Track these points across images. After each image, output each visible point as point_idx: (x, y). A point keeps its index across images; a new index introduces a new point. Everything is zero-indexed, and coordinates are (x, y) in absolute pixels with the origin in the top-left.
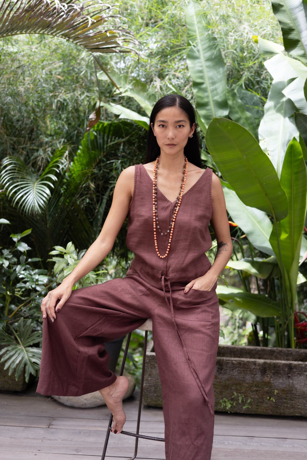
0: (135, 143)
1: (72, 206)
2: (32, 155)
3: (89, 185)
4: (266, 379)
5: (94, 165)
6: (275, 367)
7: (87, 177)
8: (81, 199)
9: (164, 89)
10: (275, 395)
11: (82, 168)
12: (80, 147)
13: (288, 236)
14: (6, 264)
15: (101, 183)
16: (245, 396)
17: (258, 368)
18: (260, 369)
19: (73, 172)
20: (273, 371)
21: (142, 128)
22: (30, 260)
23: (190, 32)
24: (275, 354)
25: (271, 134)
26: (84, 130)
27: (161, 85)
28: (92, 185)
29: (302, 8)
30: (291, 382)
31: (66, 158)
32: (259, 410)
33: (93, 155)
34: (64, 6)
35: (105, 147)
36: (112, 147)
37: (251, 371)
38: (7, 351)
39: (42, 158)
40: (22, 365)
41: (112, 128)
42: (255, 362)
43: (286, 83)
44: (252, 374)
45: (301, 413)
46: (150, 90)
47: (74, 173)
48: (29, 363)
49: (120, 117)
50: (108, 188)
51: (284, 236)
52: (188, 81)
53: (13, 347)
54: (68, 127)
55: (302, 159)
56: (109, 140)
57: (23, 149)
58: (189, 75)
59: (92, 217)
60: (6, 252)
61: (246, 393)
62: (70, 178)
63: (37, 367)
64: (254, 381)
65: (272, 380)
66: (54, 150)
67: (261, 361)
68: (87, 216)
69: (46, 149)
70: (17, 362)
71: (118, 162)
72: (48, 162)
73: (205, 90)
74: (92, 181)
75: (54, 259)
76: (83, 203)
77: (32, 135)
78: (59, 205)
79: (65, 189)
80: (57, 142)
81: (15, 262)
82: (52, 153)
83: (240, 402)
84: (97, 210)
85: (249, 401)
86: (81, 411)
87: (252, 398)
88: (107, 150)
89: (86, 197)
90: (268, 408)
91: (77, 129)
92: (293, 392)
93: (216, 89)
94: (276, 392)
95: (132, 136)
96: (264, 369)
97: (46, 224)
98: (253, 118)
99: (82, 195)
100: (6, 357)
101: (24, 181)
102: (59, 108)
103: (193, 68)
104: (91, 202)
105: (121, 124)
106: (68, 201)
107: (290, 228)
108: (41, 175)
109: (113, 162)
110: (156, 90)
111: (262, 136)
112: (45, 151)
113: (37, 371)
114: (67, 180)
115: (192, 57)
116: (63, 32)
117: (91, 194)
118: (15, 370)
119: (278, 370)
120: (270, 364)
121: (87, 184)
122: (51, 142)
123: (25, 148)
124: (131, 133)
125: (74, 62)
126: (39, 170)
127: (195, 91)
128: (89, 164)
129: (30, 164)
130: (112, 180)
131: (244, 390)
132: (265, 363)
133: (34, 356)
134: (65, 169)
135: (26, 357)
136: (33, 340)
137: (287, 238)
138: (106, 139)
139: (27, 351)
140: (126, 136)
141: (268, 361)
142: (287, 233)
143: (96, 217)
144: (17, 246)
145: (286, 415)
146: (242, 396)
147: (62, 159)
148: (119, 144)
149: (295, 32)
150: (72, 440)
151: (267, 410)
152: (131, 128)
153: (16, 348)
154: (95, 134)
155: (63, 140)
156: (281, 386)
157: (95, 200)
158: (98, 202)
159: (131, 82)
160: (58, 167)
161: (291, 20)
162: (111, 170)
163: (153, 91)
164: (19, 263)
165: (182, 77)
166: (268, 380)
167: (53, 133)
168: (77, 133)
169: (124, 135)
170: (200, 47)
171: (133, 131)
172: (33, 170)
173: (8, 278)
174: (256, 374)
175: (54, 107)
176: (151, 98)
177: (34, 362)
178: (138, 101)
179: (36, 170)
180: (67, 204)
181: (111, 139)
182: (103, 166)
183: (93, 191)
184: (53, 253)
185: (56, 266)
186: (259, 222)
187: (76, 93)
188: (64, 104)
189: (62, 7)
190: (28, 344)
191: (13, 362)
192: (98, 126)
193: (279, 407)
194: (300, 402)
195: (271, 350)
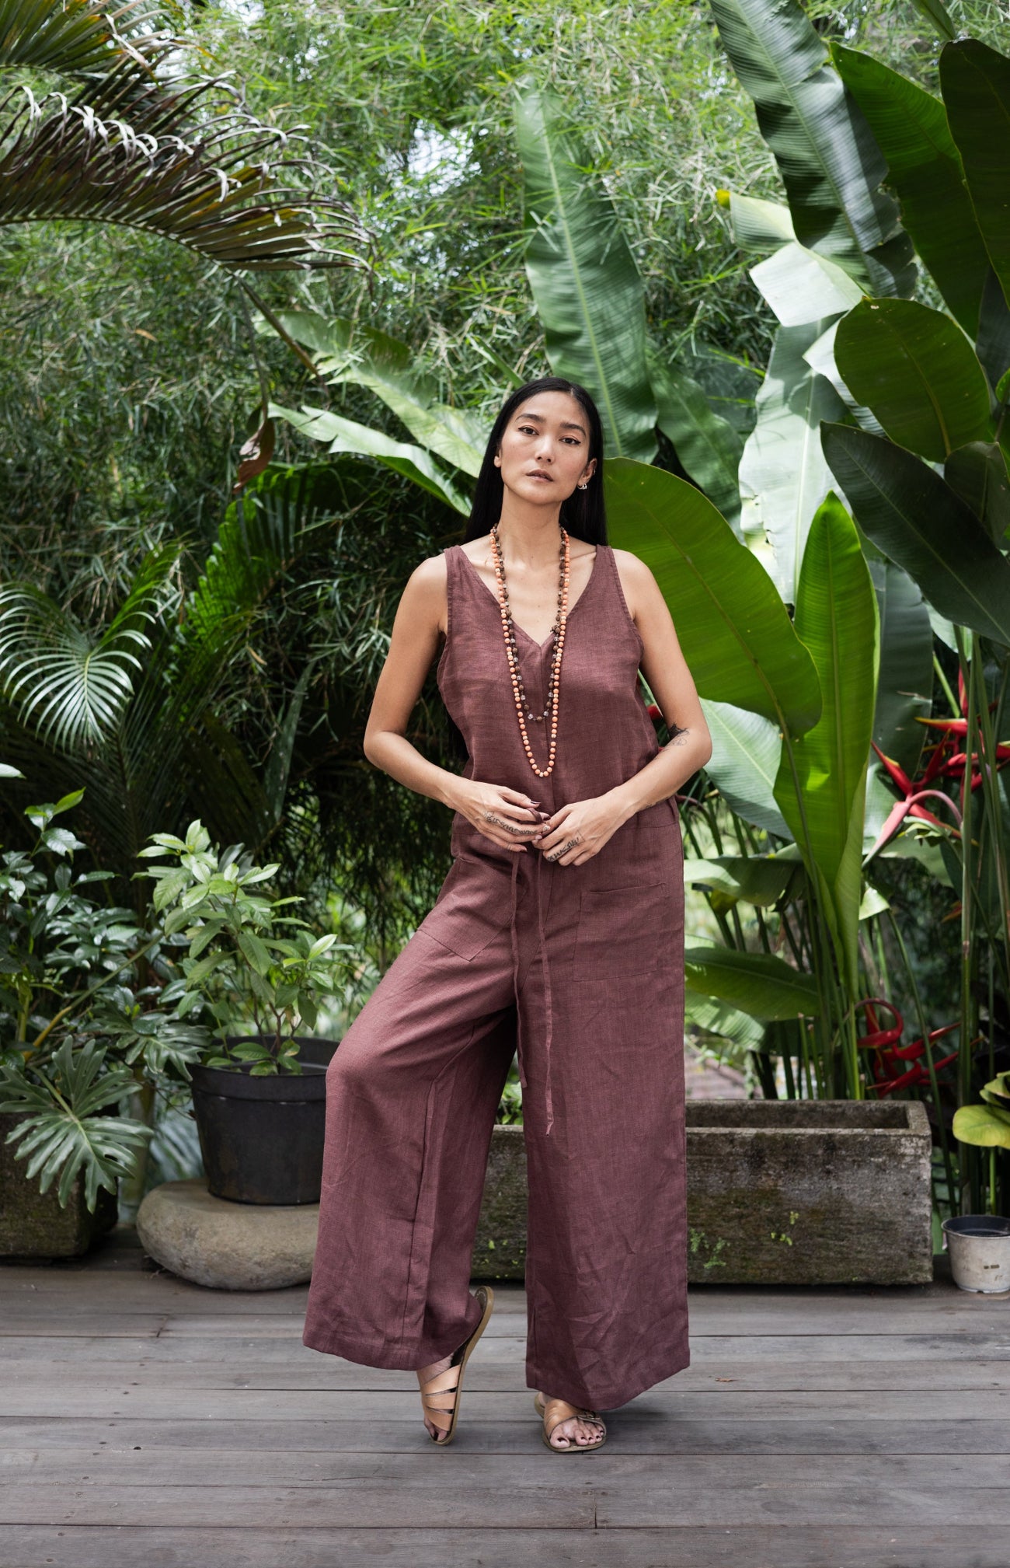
0: (379, 523)
1: (198, 725)
2: (71, 578)
3: (247, 656)
4: (766, 1182)
5: (259, 598)
6: (787, 1146)
7: (239, 636)
8: (223, 703)
9: (461, 357)
10: (792, 1227)
11: (225, 609)
12: (217, 546)
13: (829, 779)
14: (18, 889)
15: (284, 651)
16: (708, 1234)
17: (741, 1151)
18: (745, 1154)
19: (197, 622)
20: (783, 1159)
21: (400, 478)
22: (83, 878)
23: (530, 182)
25: (773, 480)
26: (225, 493)
27: (452, 346)
28: (258, 659)
29: (844, 113)
30: (835, 1187)
31: (174, 583)
32: (750, 1272)
33: (255, 570)
34: (146, 141)
35: (291, 539)
36: (311, 539)
37: (720, 1161)
38: (34, 1127)
39: (104, 583)
40: (75, 1167)
41: (310, 484)
42: (731, 1134)
43: (819, 326)
44: (725, 1169)
45: (867, 1274)
46: (419, 361)
47: (202, 625)
48: (93, 1159)
49: (333, 450)
50: (305, 664)
51: (816, 780)
52: (532, 328)
53: (47, 1117)
54: (176, 485)
55: (859, 553)
56: (303, 519)
57: (42, 557)
58: (534, 311)
59: (261, 755)
60: (13, 858)
61: (710, 1225)
62: (188, 640)
63: (115, 1169)
64: (730, 1191)
65: (780, 1183)
66: (138, 558)
67: (749, 1132)
68: (247, 753)
69: (111, 556)
70: (62, 1156)
71: (331, 584)
72: (123, 595)
73: (583, 356)
74: (256, 646)
75: (154, 871)
76: (231, 714)
77: (66, 511)
78: (158, 723)
79: (174, 673)
80: (146, 533)
81: (40, 886)
82: (131, 566)
83: (694, 1249)
84: (274, 735)
85: (719, 1246)
86: (248, 1298)
87: (727, 1239)
88: (296, 551)
89: (240, 696)
90: (774, 1265)
91: (204, 490)
92: (843, 1214)
93: (617, 352)
94: (794, 1216)
95: (369, 504)
96: (757, 1154)
97: (124, 783)
98: (735, 432)
99: (225, 690)
100: (31, 1144)
101: (50, 652)
102: (145, 429)
103: (546, 289)
104: (254, 710)
105: (333, 471)
106: (185, 709)
107: (834, 756)
108: (101, 635)
109: (316, 587)
110: (438, 363)
111: (747, 487)
112: (109, 562)
113: (115, 1180)
114: (181, 647)
115: (541, 256)
116: (150, 214)
117: (254, 684)
118: (56, 1178)
119: (796, 1155)
120: (773, 1139)
121: (242, 653)
122: (127, 533)
123: (50, 554)
124: (366, 495)
125: (187, 288)
126: (93, 623)
127: (553, 359)
128: (244, 597)
129: (68, 603)
130: (317, 642)
131: (704, 1216)
132: (758, 1137)
133: (107, 1138)
134: (174, 614)
135: (86, 1145)
136: (103, 1096)
137: (825, 786)
138: (292, 515)
139: (87, 1128)
140: (352, 505)
141: (768, 1131)
142: (825, 772)
143: (274, 755)
144: (47, 839)
145: (827, 1281)
146: (699, 1233)
147: (164, 585)
148: (330, 531)
149: (826, 186)
150: (223, 1361)
151: (771, 1270)
152: (365, 482)
153: (56, 1121)
154: (260, 505)
155: (163, 525)
156: (806, 1198)
157: (268, 702)
158: (276, 708)
159: (361, 343)
160: (152, 608)
161: (812, 152)
162: (313, 610)
163: (428, 368)
164: (51, 888)
165: (513, 318)
166: (771, 1183)
167: (130, 504)
168: (205, 500)
169: (345, 503)
170: (563, 227)
171: (372, 490)
172: (77, 620)
173: (25, 933)
174: (735, 1170)
175: (132, 424)
176: (424, 385)
177: (107, 1156)
178: (383, 397)
179: (86, 621)
180: (182, 719)
181: (309, 514)
182: (287, 598)
183: (260, 674)
184: (150, 852)
185: (158, 891)
186: (749, 742)
187: (196, 381)
188: (161, 415)
189: (141, 144)
190: (90, 1109)
191: (51, 1157)
192: (267, 479)
193: (806, 1259)
194: (862, 1241)
195: (783, 1107)
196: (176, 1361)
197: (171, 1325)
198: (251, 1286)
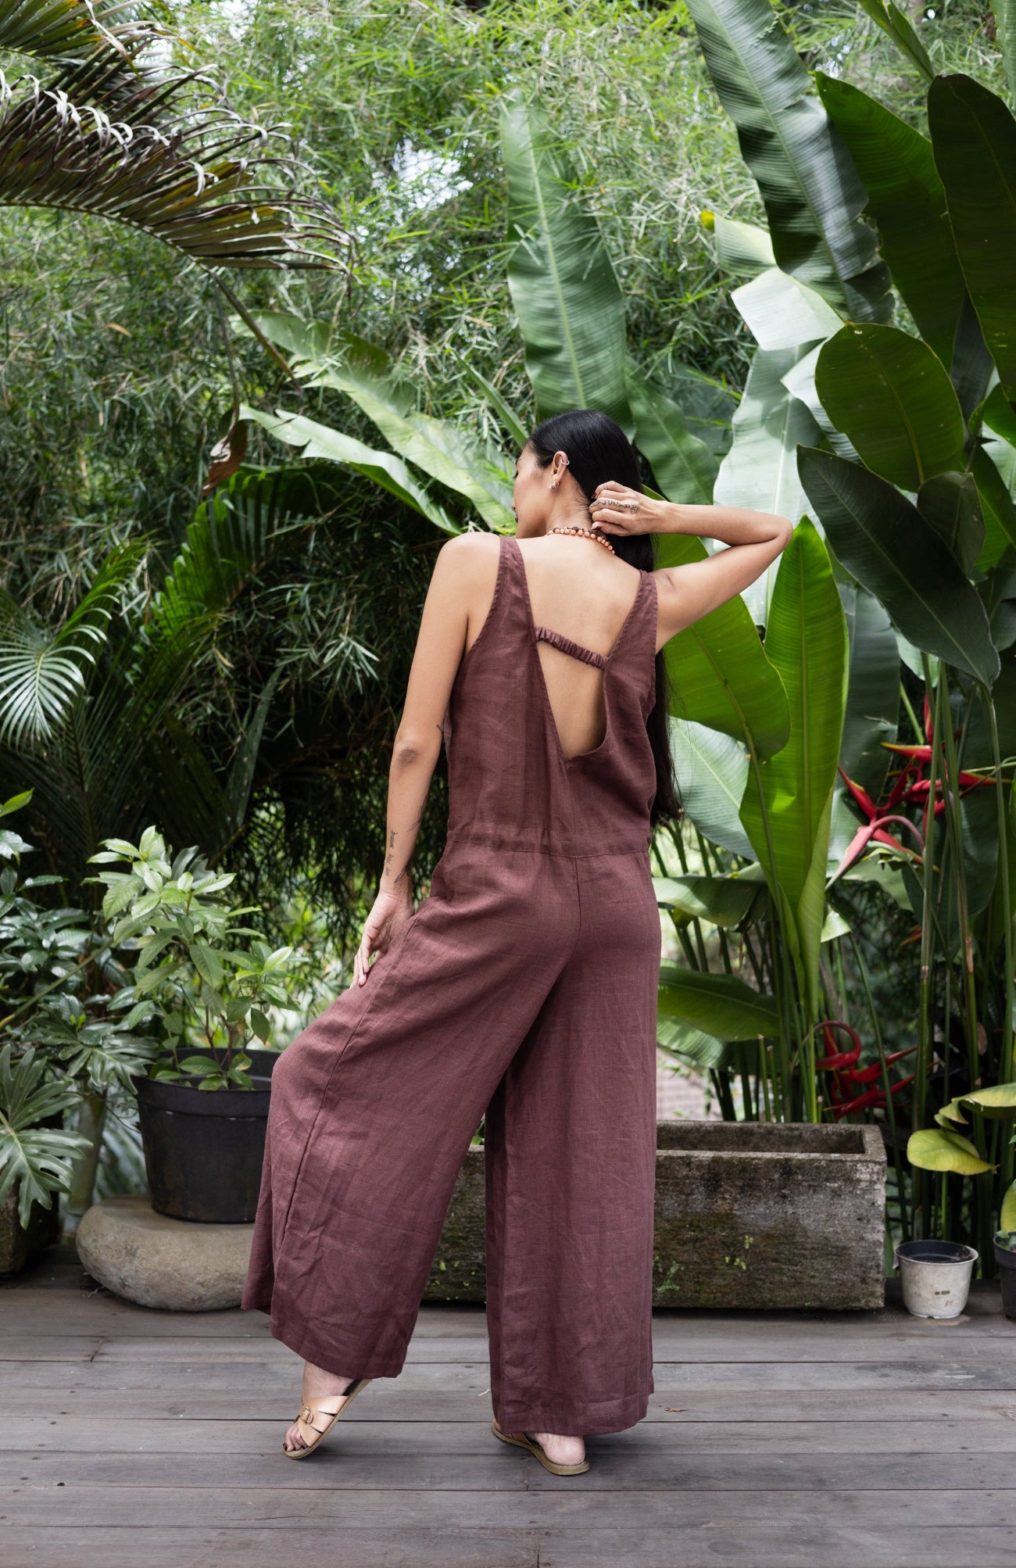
0: (352, 530)
1: (160, 727)
2: (34, 573)
3: (214, 660)
4: (722, 1206)
5: (228, 601)
6: (743, 1170)
7: (206, 637)
8: (188, 705)
9: (440, 366)
10: (747, 1251)
11: (192, 610)
12: (185, 546)
13: (795, 802)
15: (252, 654)
16: (662, 1258)
17: (698, 1174)
18: (702, 1178)
19: (163, 623)
20: (739, 1183)
21: (376, 485)
22: (29, 882)
23: (515, 195)
24: (755, 1139)
26: (195, 493)
27: (431, 355)
28: (225, 662)
29: (827, 142)
30: (790, 1211)
31: (140, 583)
32: (704, 1296)
33: (224, 572)
34: (121, 130)
35: (263, 542)
36: (282, 542)
37: (677, 1184)
39: (68, 579)
40: (9, 1181)
41: (283, 487)
42: (689, 1157)
43: (797, 352)
44: (681, 1192)
45: (820, 1299)
46: (398, 368)
47: (168, 626)
48: (29, 1172)
49: (306, 454)
50: (273, 669)
51: (782, 802)
52: (513, 340)
54: (146, 483)
55: (831, 577)
56: (276, 522)
57: (4, 551)
58: (515, 324)
59: (225, 760)
61: (665, 1248)
62: (152, 641)
63: (52, 1183)
64: (685, 1214)
65: (736, 1207)
66: (104, 555)
67: (709, 1154)
68: (210, 757)
69: (76, 552)
71: (302, 589)
72: (86, 591)
73: (563, 371)
74: (223, 649)
75: (105, 877)
76: (195, 717)
77: (31, 505)
78: (119, 722)
79: (137, 673)
80: (114, 530)
82: (97, 563)
84: (239, 739)
85: (673, 1270)
86: (189, 1319)
87: (681, 1263)
88: (268, 554)
89: (205, 699)
90: (727, 1290)
91: (174, 489)
92: (797, 1239)
93: (596, 368)
94: (749, 1240)
95: (342, 510)
96: (714, 1177)
97: (82, 784)
98: (711, 454)
99: (188, 693)
101: (9, 647)
102: (116, 425)
103: (527, 303)
104: (219, 713)
105: (307, 475)
106: (148, 710)
107: (801, 779)
109: (286, 590)
110: (417, 371)
112: (74, 558)
113: (54, 1195)
114: (146, 647)
115: (522, 269)
116: (124, 205)
117: (220, 688)
119: (753, 1179)
120: (730, 1162)
121: (209, 655)
122: (94, 529)
123: (13, 548)
124: (340, 501)
125: (164, 284)
126: (55, 619)
127: (532, 372)
128: (213, 599)
129: (29, 598)
130: (286, 646)
132: (715, 1160)
133: (44, 1151)
134: (139, 613)
135: (21, 1158)
136: (42, 1107)
137: (790, 809)
138: (264, 519)
139: (22, 1141)
140: (325, 510)
141: (725, 1155)
142: (791, 794)
143: (237, 760)
145: (780, 1306)
147: (129, 583)
148: (302, 535)
149: (806, 213)
150: (158, 1387)
151: (725, 1294)
152: (339, 488)
154: (231, 506)
155: (131, 523)
156: (761, 1223)
157: (233, 707)
158: (241, 712)
159: (340, 348)
160: (115, 607)
161: (794, 178)
162: (282, 615)
163: (406, 375)
165: (494, 330)
166: (727, 1207)
167: (99, 499)
168: (176, 499)
169: (319, 508)
170: (547, 241)
171: (346, 496)
172: (39, 617)
174: (692, 1194)
175: (102, 419)
176: (402, 393)
177: (43, 1170)
178: (361, 403)
179: (48, 618)
180: (144, 720)
181: (282, 517)
182: (256, 602)
183: (227, 678)
184: (101, 858)
185: (107, 898)
186: (717, 763)
187: (170, 377)
188: (132, 412)
189: (116, 133)
190: (27, 1121)
192: (239, 480)
193: (759, 1283)
194: (816, 1266)
195: (741, 1129)
196: (108, 1388)
197: (107, 1348)
198: (193, 1307)
